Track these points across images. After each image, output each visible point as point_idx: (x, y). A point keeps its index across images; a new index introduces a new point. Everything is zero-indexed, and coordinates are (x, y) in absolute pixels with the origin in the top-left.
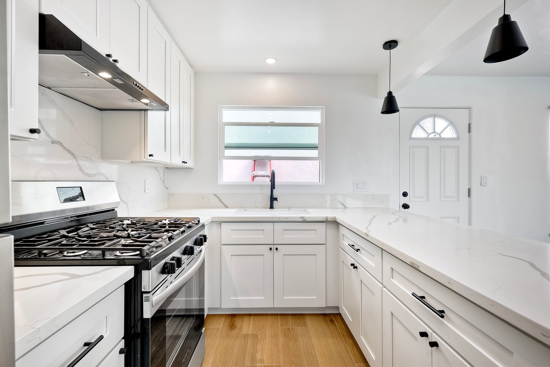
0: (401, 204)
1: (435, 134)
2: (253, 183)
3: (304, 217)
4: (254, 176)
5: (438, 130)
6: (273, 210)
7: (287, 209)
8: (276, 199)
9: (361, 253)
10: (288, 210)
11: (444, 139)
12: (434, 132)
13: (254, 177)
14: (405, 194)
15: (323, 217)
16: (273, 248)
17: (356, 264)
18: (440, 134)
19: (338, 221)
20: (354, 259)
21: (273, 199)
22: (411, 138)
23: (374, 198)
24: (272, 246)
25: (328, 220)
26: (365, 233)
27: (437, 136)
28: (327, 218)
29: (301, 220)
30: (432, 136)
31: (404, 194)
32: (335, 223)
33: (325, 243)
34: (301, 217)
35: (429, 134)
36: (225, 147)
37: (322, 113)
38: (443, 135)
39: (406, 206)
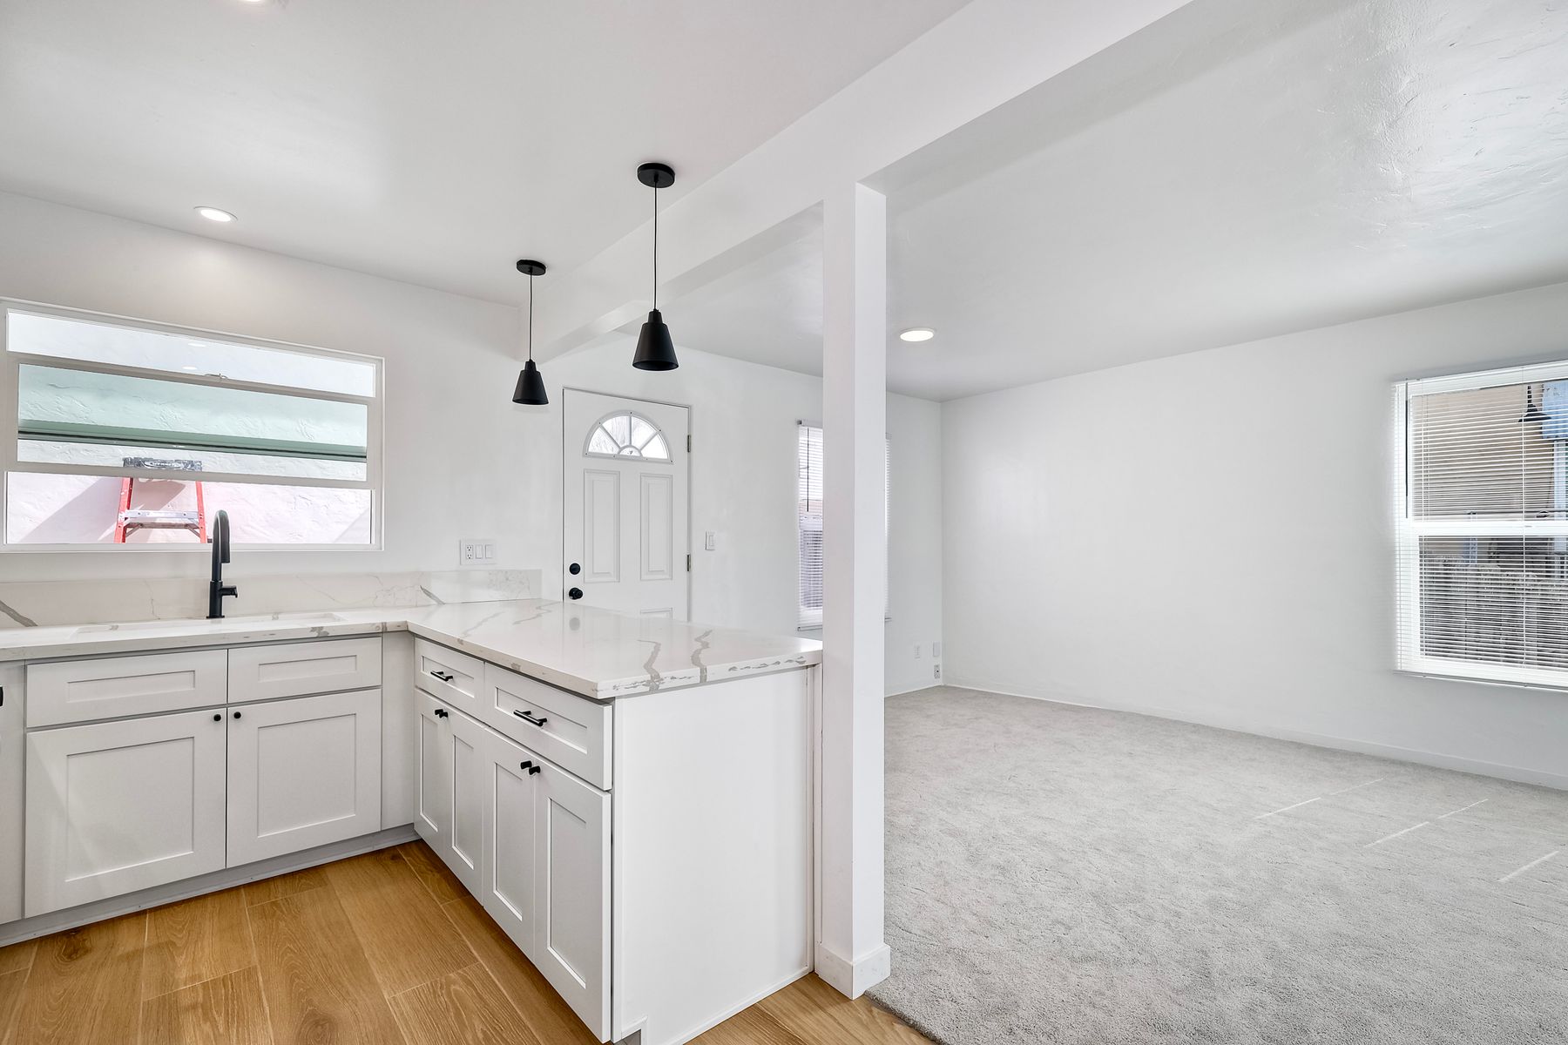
0: (567, 591)
1: (631, 449)
2: (121, 547)
3: (322, 627)
4: (129, 526)
5: (637, 442)
6: (220, 622)
7: (270, 617)
8: (232, 591)
9: (454, 683)
10: (274, 619)
11: (647, 460)
12: (630, 445)
13: (128, 530)
14: (575, 569)
15: (374, 624)
16: (226, 714)
17: (445, 708)
18: (640, 451)
19: (411, 629)
20: (442, 700)
21: (218, 593)
22: (586, 454)
23: (507, 579)
24: (222, 712)
25: (388, 630)
26: (459, 640)
27: (635, 454)
28: (384, 625)
29: (315, 634)
30: (626, 452)
31: (574, 567)
32: (408, 635)
33: (380, 684)
34: (313, 629)
35: (621, 449)
36: (20, 432)
37: (378, 373)
38: (646, 453)
39: (576, 594)
